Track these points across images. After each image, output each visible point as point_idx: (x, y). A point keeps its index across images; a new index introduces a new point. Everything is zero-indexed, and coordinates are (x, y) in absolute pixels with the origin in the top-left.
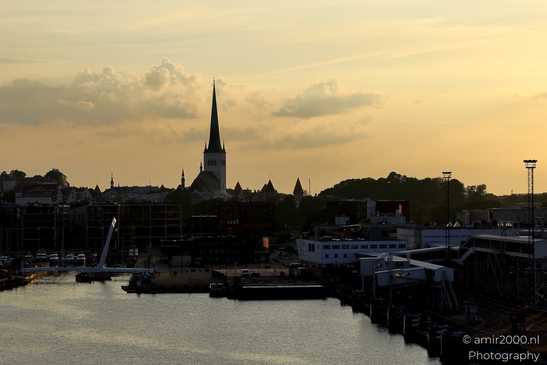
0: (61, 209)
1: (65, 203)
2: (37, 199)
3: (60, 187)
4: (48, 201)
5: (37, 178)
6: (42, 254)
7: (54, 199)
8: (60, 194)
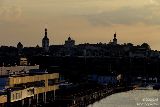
0: (148, 59)
1: (149, 57)
2: (138, 55)
3: (147, 50)
4: (142, 56)
5: (138, 46)
6: (139, 78)
7: (145, 55)
8: (147, 54)
